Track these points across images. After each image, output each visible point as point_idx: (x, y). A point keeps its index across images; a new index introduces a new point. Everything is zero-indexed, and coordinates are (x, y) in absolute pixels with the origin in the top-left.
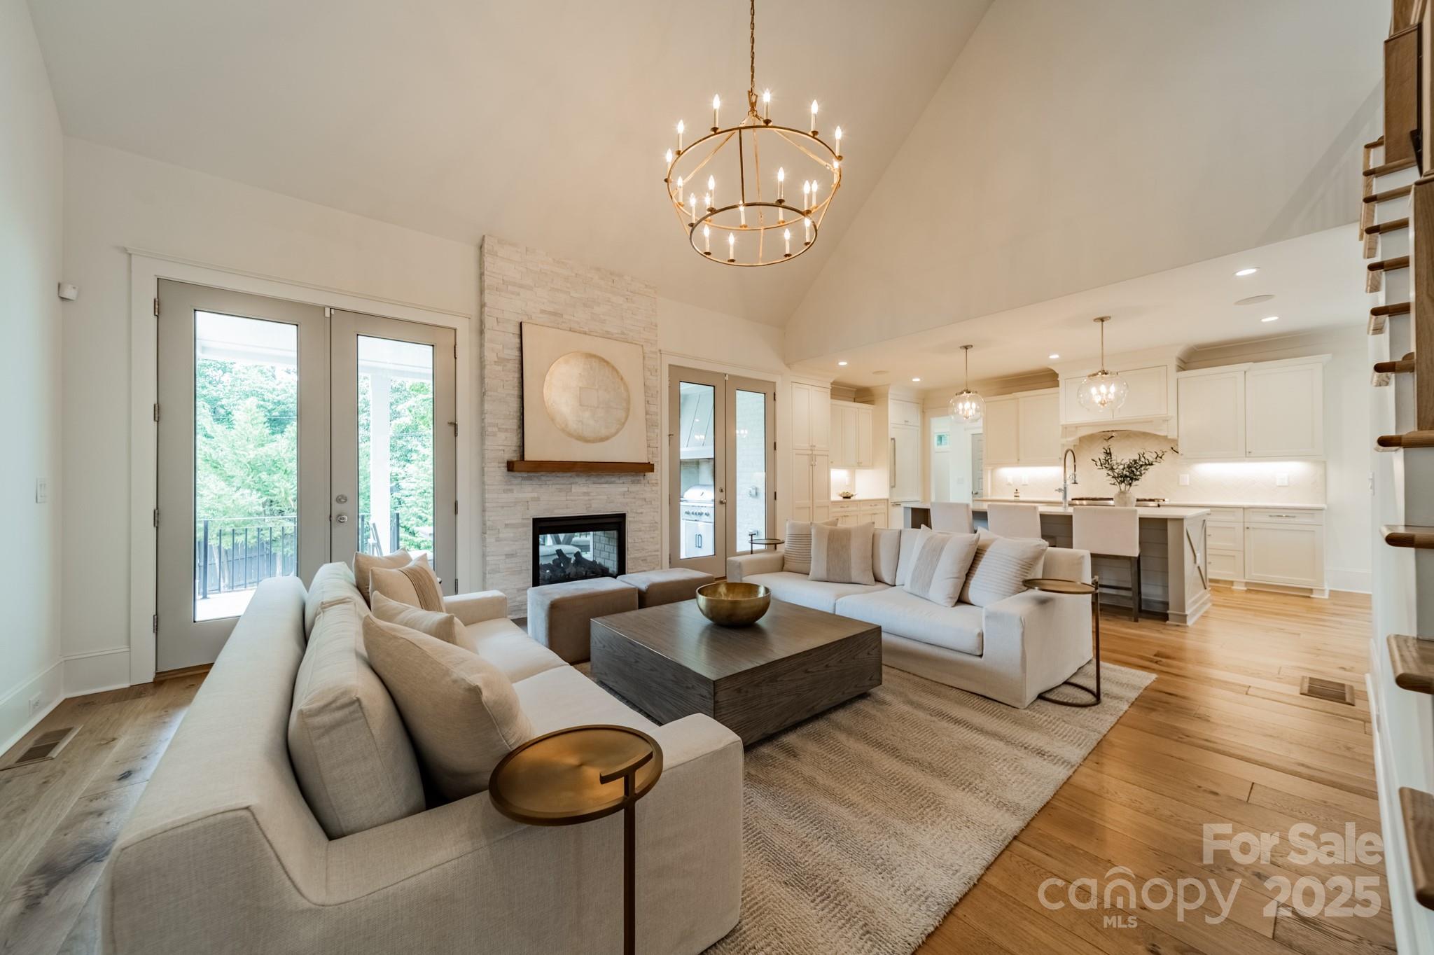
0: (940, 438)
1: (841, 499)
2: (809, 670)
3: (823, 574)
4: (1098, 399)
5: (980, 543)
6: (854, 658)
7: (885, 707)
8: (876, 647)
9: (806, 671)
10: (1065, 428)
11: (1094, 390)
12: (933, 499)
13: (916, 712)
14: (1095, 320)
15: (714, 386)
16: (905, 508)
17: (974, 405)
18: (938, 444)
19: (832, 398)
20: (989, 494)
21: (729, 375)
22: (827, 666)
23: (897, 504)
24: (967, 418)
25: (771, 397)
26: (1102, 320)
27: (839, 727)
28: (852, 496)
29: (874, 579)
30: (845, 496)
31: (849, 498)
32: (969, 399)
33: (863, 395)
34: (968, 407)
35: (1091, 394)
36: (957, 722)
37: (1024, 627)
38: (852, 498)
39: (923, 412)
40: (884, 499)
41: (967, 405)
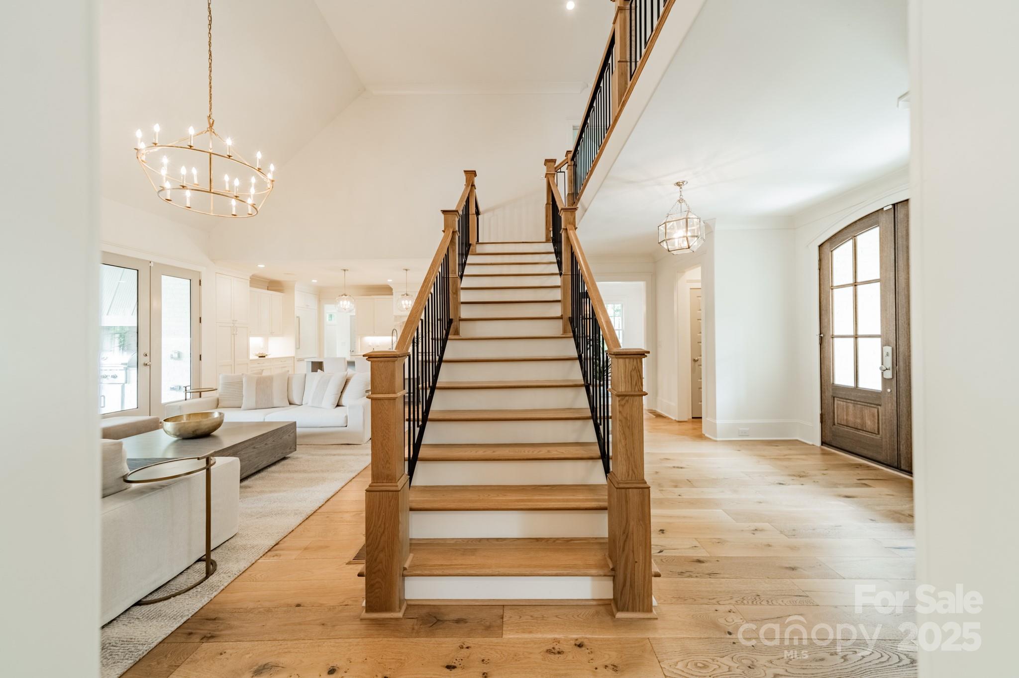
0: (331, 316)
1: (258, 357)
2: (256, 447)
3: (253, 405)
4: (404, 307)
5: (348, 376)
6: (281, 439)
7: (298, 459)
8: (293, 432)
9: (254, 448)
10: (396, 317)
11: (403, 302)
12: (326, 356)
13: (315, 457)
14: (404, 269)
15: (138, 270)
16: (307, 362)
17: (349, 303)
18: (329, 320)
19: (251, 286)
20: (359, 351)
21: (155, 263)
22: (266, 444)
23: (300, 360)
24: (345, 309)
25: (195, 283)
26: (406, 270)
27: (273, 472)
28: (267, 355)
29: (288, 403)
30: (260, 356)
31: (264, 357)
32: (346, 300)
33: (274, 285)
34: (346, 304)
35: (402, 304)
36: (334, 455)
37: (364, 409)
38: (266, 357)
39: (319, 300)
40: (291, 357)
41: (345, 302)
